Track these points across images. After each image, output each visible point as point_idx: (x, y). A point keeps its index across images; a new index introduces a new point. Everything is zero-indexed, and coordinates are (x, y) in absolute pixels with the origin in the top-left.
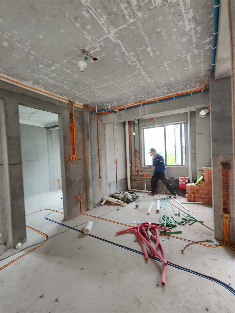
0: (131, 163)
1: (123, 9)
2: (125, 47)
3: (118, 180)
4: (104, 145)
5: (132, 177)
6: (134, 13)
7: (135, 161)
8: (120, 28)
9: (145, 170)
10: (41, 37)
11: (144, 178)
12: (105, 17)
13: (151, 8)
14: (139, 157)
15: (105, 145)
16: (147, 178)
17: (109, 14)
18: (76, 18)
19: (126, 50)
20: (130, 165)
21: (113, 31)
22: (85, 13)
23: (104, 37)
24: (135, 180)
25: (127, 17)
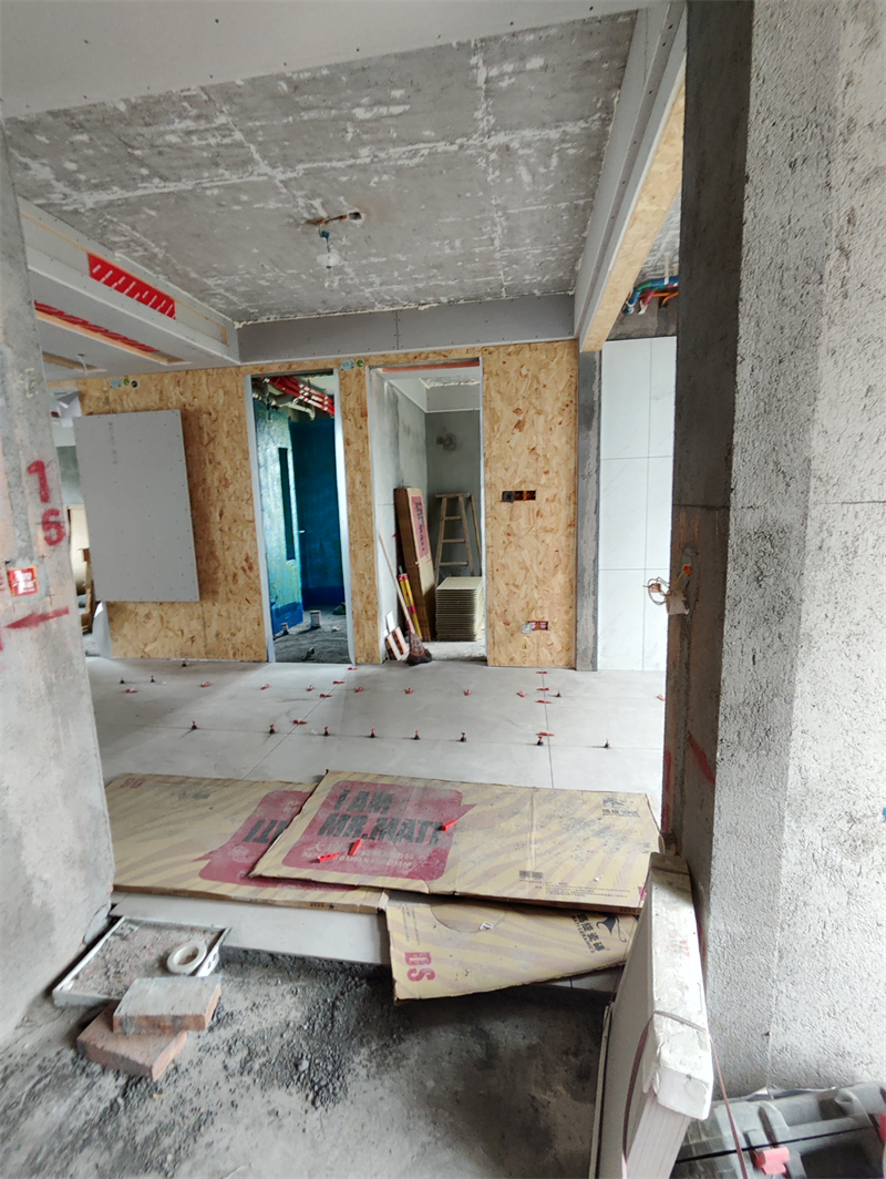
1: (204, 143)
2: (330, 160)
6: (217, 129)
8: (257, 156)
10: (255, 251)
12: (221, 171)
13: (205, 97)
17: (217, 165)
18: (220, 205)
19: (339, 160)
21: (264, 167)
22: (208, 192)
23: (281, 185)
25: (227, 141)
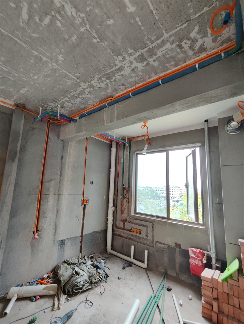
0: (115, 205)
3: (86, 235)
4: (59, 174)
5: (115, 229)
7: (122, 204)
9: (135, 221)
11: (132, 235)
14: (127, 197)
15: (61, 173)
16: (136, 236)
20: (113, 208)
24: (120, 236)
